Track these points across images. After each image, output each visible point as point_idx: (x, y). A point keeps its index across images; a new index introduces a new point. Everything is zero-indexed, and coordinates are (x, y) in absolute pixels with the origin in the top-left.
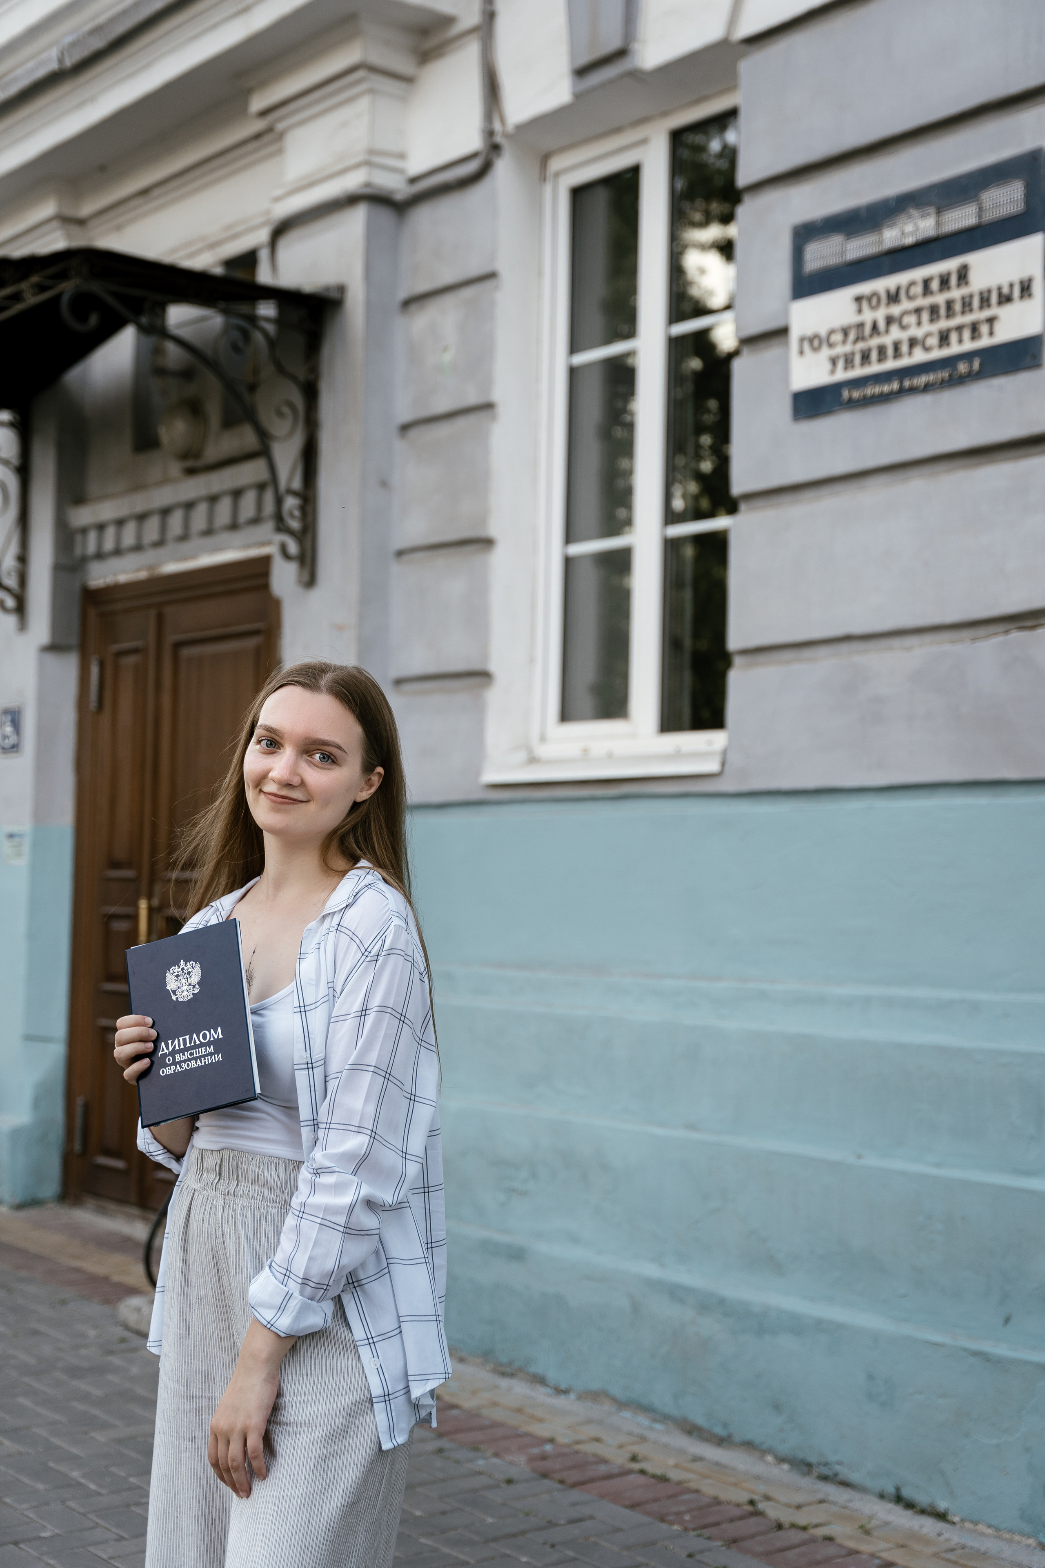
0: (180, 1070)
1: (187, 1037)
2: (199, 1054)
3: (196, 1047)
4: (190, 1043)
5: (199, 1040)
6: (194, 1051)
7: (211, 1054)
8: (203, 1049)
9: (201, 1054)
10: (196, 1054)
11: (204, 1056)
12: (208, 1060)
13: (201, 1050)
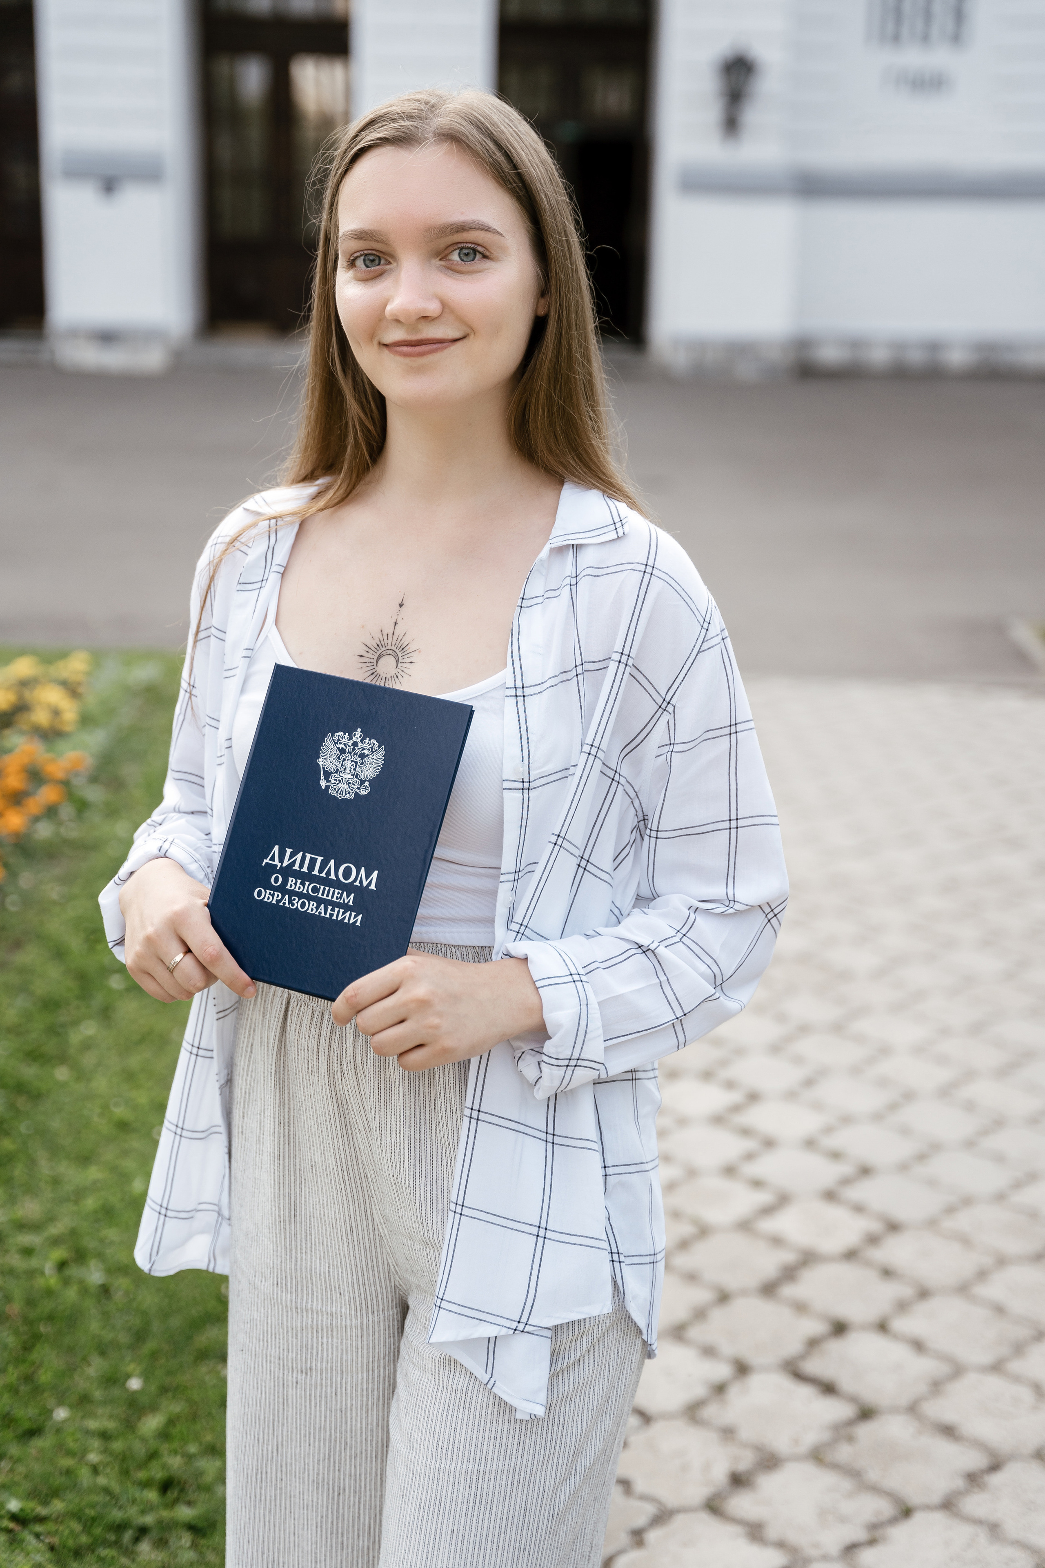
0: (287, 905)
1: (320, 859)
2: (328, 896)
3: (327, 882)
4: (320, 871)
5: (336, 875)
6: (322, 887)
7: (346, 907)
8: (337, 891)
9: (330, 898)
10: (323, 894)
11: (335, 905)
12: (338, 914)
13: (334, 892)
